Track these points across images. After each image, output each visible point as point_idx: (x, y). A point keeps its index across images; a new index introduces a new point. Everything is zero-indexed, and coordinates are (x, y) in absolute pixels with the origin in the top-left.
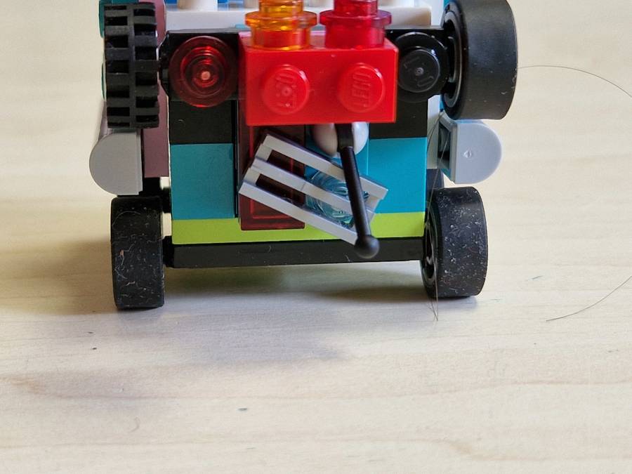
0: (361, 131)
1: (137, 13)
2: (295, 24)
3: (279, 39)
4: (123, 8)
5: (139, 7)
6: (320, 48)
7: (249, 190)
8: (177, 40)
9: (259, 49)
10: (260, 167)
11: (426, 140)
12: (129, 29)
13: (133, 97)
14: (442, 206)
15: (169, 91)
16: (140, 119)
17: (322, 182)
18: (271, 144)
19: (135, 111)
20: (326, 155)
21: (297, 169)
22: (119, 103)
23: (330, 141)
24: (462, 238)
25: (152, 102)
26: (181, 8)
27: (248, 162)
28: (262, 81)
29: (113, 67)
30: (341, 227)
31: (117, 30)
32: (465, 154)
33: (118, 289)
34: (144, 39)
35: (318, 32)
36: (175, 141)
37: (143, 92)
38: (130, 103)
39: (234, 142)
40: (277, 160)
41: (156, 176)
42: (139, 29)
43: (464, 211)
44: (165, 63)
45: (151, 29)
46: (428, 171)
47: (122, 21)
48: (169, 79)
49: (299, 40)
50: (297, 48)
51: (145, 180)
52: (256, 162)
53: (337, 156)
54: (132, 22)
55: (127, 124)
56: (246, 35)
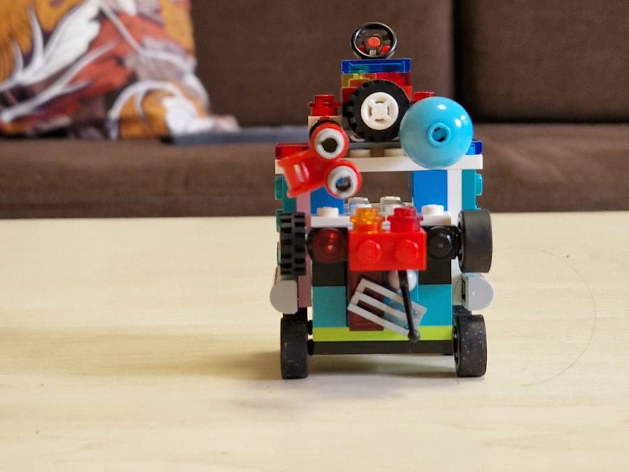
0: (412, 278)
1: (296, 217)
2: (374, 220)
3: (367, 228)
4: (289, 215)
5: (297, 214)
6: (388, 232)
7: (353, 308)
8: (316, 231)
9: (356, 232)
10: (359, 296)
11: (451, 285)
12: (292, 225)
13: (293, 257)
14: (462, 323)
15: (312, 257)
16: (297, 269)
17: (393, 305)
18: (365, 284)
19: (294, 265)
20: (394, 290)
21: (380, 298)
22: (287, 261)
23: (396, 283)
24: (472, 339)
25: (303, 261)
26: (318, 216)
27: (353, 294)
28: (357, 248)
29: (284, 243)
30: (403, 329)
31: (285, 225)
32: (473, 294)
33: (284, 365)
34: (299, 229)
35: (386, 226)
36: (315, 284)
37: (299, 256)
38: (291, 261)
39: (346, 285)
40: (368, 292)
41: (304, 306)
42: (297, 225)
43: (474, 326)
44: (309, 242)
45: (303, 225)
46: (453, 306)
47: (289, 221)
48: (312, 250)
49: (376, 228)
50: (375, 232)
51: (299, 308)
52: (356, 293)
53: (400, 291)
54: (294, 221)
55: (290, 273)
56: (350, 228)
